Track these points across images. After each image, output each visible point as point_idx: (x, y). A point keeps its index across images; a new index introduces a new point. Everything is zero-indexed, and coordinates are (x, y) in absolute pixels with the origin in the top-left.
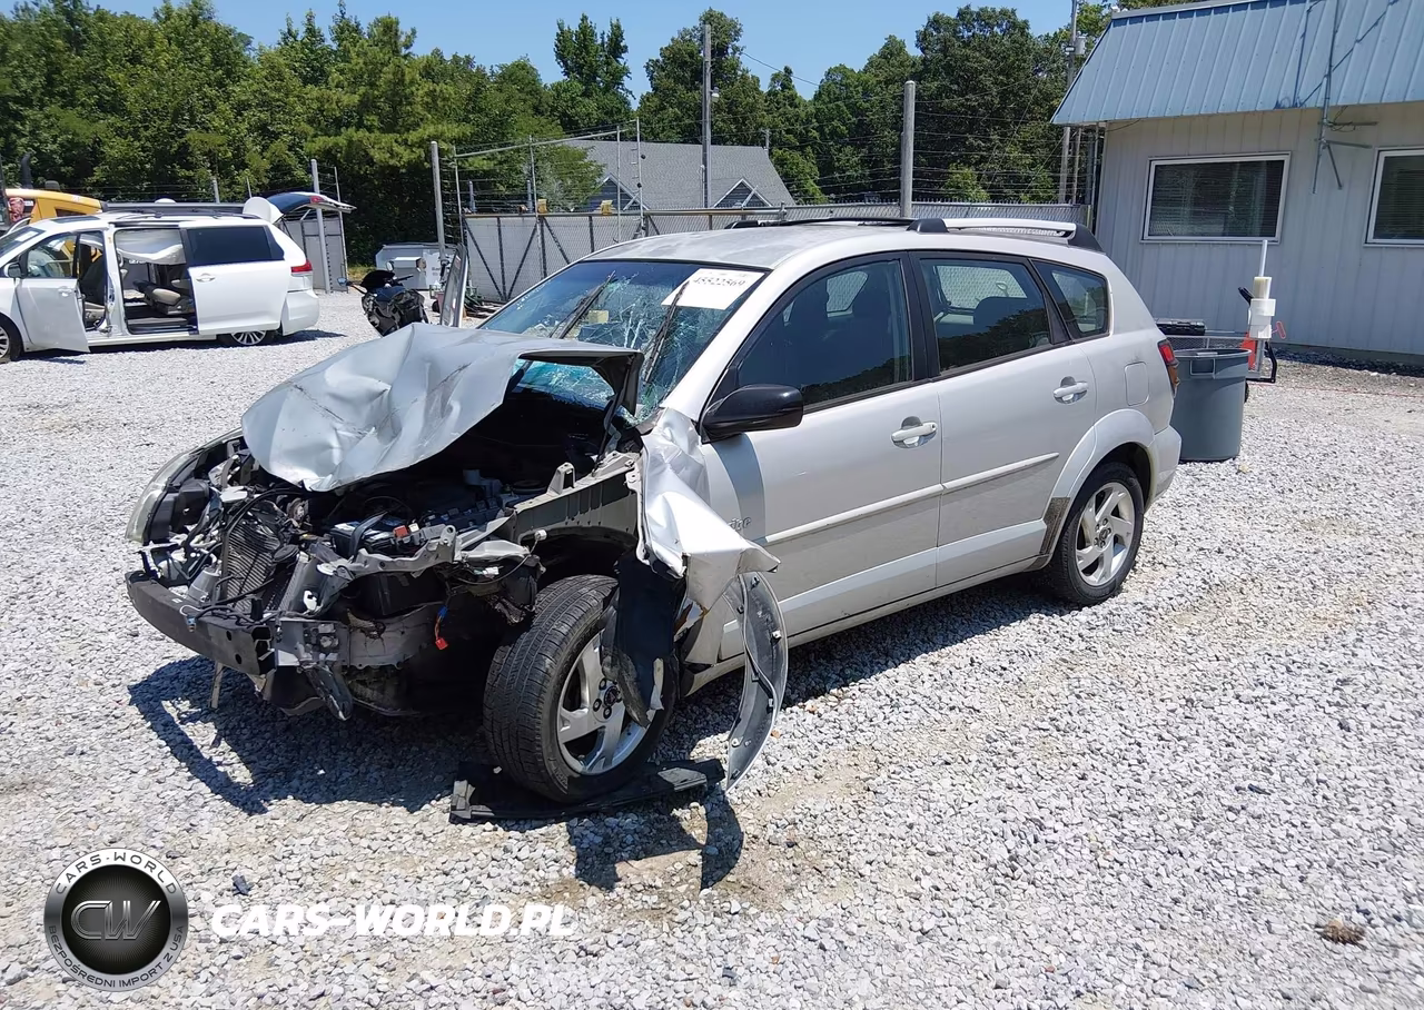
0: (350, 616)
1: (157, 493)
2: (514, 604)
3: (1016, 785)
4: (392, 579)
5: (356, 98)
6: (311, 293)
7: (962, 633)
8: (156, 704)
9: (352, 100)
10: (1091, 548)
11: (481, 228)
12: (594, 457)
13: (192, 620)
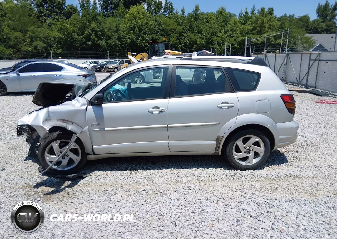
5: (252, 27)
9: (250, 28)
10: (242, 153)
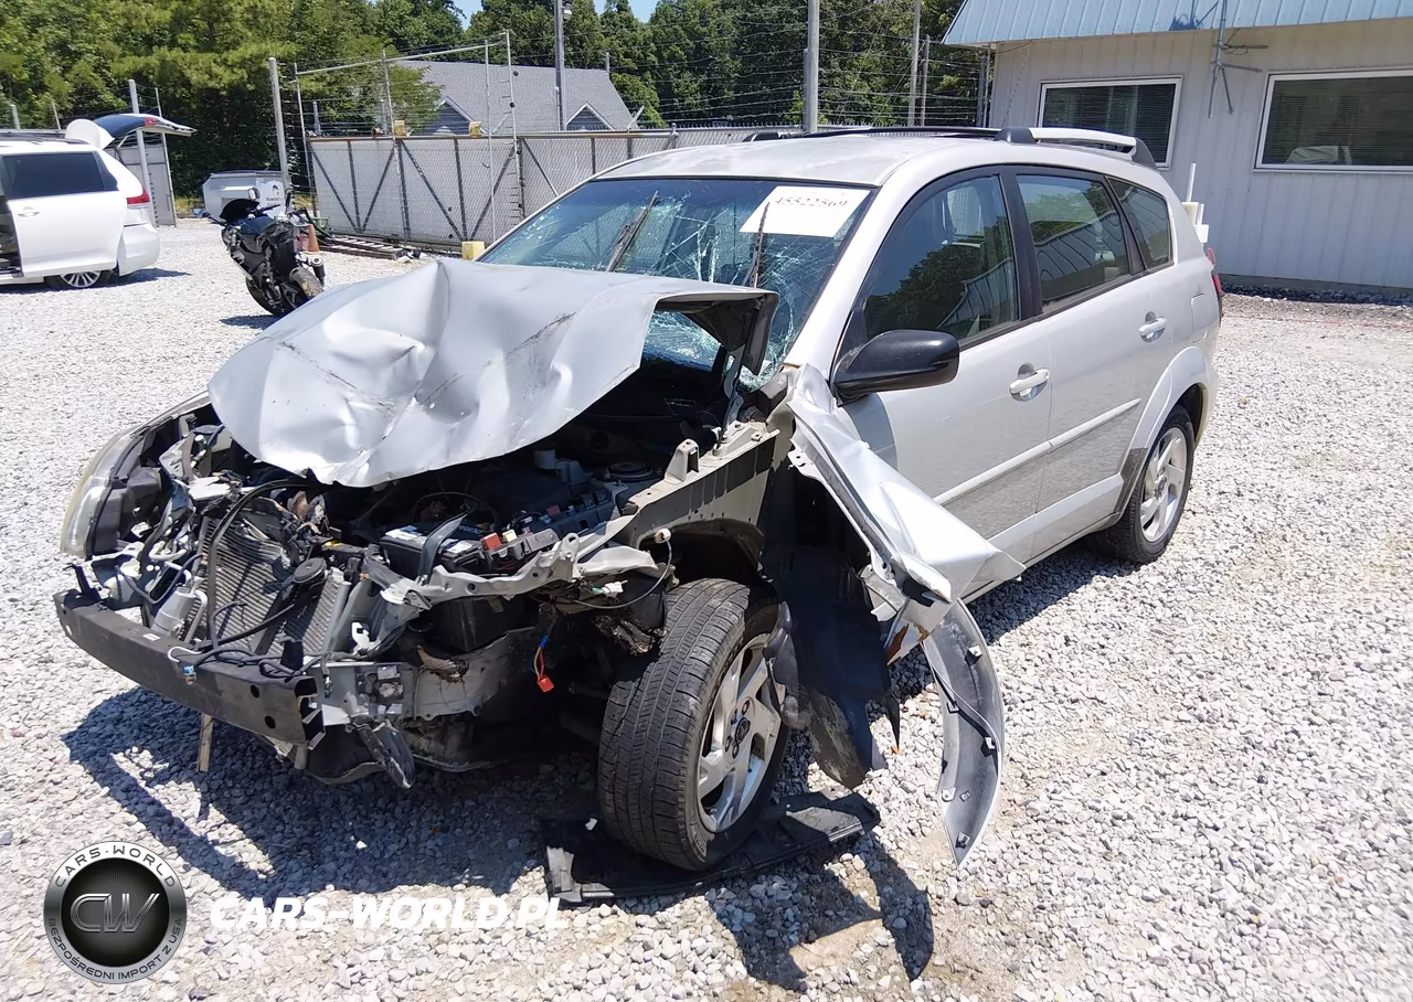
0: (425, 657)
1: (97, 493)
2: (639, 628)
3: (1193, 797)
4: (481, 605)
5: (168, 15)
6: (149, 227)
7: (1035, 605)
8: (103, 760)
9: (163, 16)
10: (1150, 501)
11: (329, 153)
12: (716, 430)
13: (190, 669)
